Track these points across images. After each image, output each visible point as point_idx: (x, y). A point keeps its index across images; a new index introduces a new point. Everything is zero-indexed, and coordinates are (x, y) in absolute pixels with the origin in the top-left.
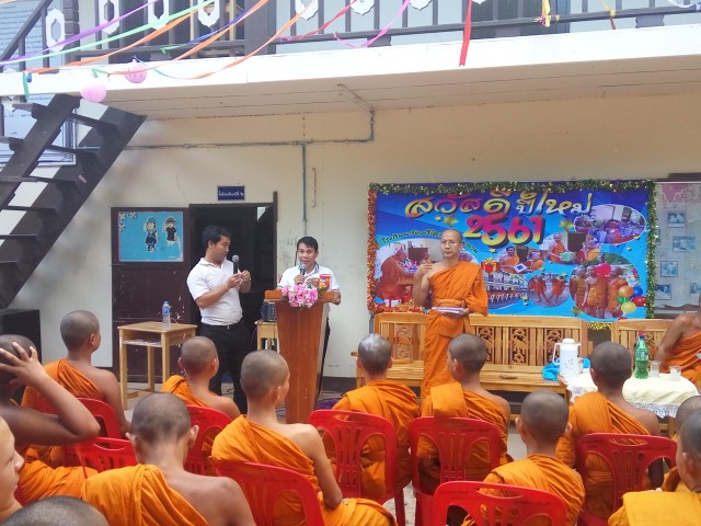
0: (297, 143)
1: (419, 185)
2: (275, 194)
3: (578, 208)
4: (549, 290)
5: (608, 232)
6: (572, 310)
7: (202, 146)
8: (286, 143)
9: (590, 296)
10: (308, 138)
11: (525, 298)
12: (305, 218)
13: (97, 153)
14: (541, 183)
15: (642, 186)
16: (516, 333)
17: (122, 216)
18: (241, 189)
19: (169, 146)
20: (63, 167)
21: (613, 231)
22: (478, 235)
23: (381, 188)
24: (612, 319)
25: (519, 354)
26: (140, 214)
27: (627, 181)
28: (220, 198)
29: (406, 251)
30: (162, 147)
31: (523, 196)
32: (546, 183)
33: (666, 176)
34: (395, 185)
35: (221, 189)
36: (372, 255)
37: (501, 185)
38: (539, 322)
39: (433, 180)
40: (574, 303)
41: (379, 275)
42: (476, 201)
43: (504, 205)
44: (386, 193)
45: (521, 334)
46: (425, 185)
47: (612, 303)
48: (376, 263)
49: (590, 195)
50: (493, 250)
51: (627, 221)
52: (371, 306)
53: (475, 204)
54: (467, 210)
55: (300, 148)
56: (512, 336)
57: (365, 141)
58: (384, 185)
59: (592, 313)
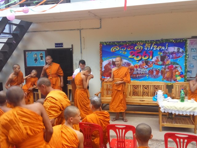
0: (78, 29)
1: (115, 42)
2: (72, 45)
3: (163, 48)
4: (155, 73)
5: (173, 56)
6: (162, 79)
7: (50, 31)
8: (75, 30)
9: (167, 75)
10: (81, 28)
11: (147, 76)
12: (81, 53)
13: (18, 34)
14: (152, 41)
15: (183, 41)
16: (145, 87)
17: (27, 53)
18: (62, 44)
19: (40, 31)
20: (9, 38)
21: (174, 55)
22: (133, 57)
23: (103, 43)
24: (174, 82)
25: (145, 93)
26: (32, 52)
27: (178, 40)
28: (56, 47)
29: (111, 62)
30: (37, 31)
31: (147, 45)
32: (154, 41)
33: (190, 37)
34: (108, 42)
35: (56, 44)
36: (101, 64)
37: (140, 42)
38: (152, 83)
39: (119, 41)
40: (162, 77)
41: (103, 70)
42: (132, 46)
43: (141, 48)
44: (105, 45)
45: (146, 87)
46: (117, 42)
47: (174, 77)
48: (102, 66)
49: (167, 44)
50: (138, 62)
51: (178, 52)
52: (101, 79)
53: (132, 48)
54: (129, 49)
55: (79, 31)
56: (143, 88)
57: (99, 28)
58: (104, 42)
59: (168, 80)
